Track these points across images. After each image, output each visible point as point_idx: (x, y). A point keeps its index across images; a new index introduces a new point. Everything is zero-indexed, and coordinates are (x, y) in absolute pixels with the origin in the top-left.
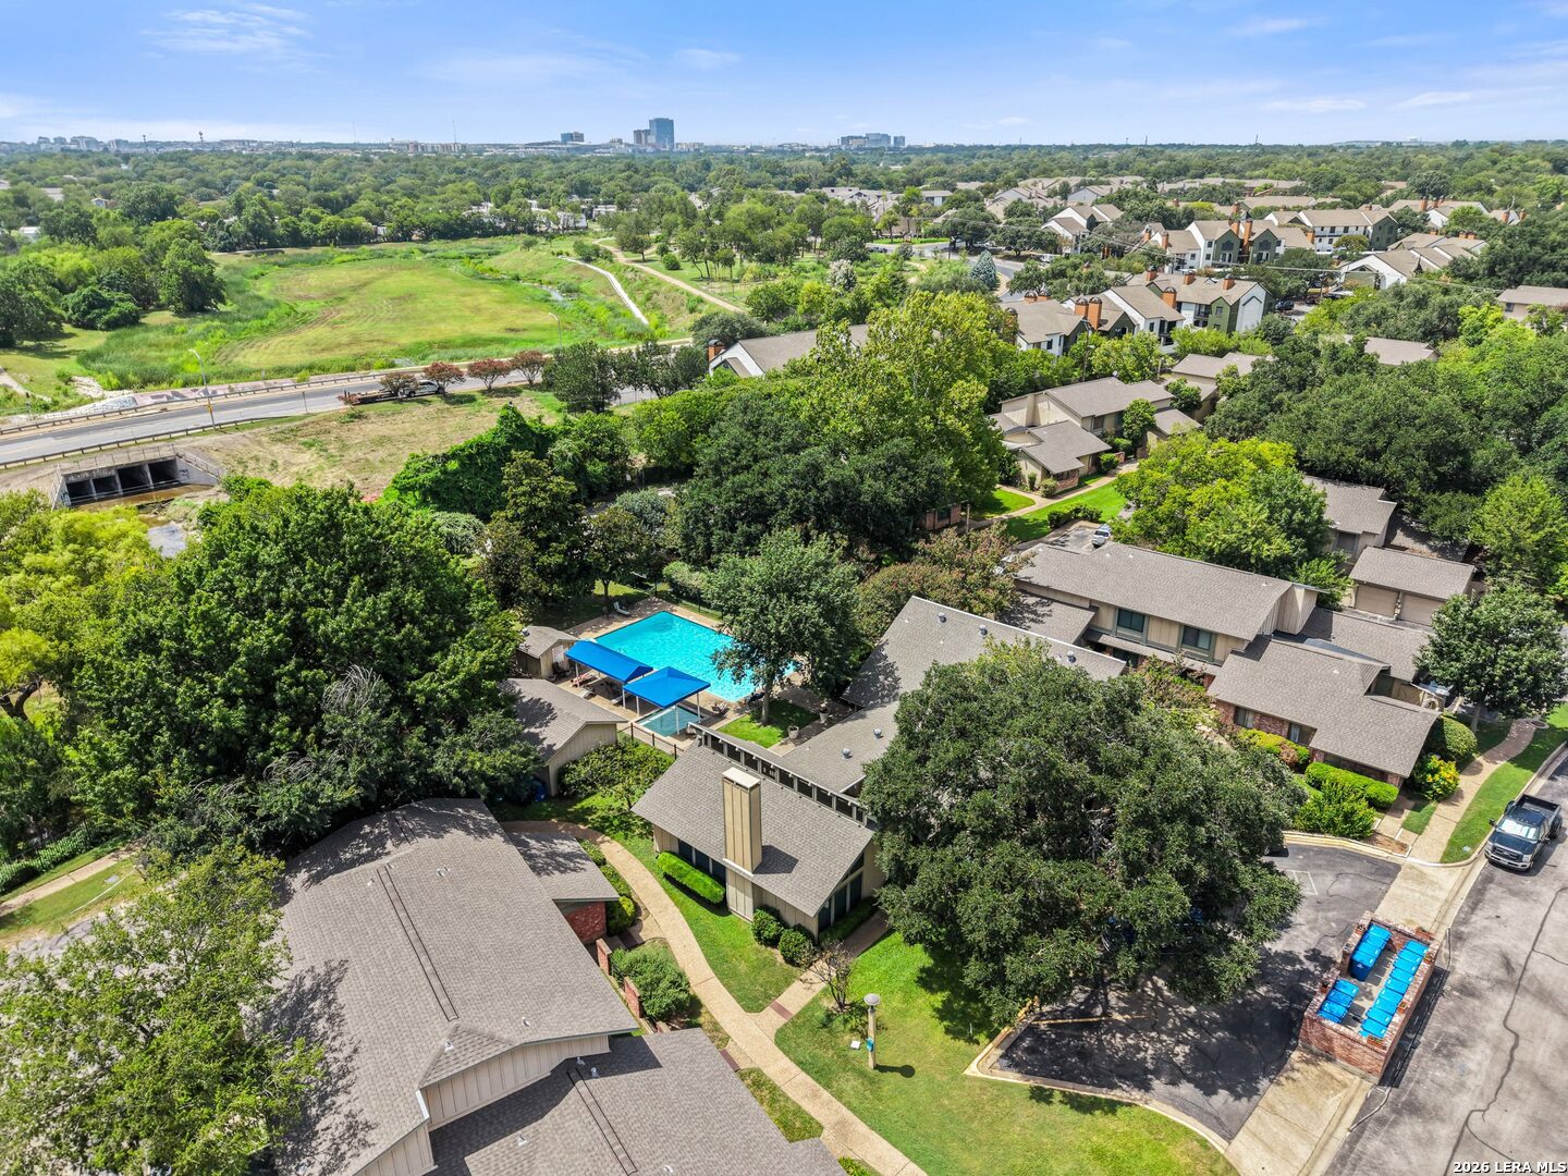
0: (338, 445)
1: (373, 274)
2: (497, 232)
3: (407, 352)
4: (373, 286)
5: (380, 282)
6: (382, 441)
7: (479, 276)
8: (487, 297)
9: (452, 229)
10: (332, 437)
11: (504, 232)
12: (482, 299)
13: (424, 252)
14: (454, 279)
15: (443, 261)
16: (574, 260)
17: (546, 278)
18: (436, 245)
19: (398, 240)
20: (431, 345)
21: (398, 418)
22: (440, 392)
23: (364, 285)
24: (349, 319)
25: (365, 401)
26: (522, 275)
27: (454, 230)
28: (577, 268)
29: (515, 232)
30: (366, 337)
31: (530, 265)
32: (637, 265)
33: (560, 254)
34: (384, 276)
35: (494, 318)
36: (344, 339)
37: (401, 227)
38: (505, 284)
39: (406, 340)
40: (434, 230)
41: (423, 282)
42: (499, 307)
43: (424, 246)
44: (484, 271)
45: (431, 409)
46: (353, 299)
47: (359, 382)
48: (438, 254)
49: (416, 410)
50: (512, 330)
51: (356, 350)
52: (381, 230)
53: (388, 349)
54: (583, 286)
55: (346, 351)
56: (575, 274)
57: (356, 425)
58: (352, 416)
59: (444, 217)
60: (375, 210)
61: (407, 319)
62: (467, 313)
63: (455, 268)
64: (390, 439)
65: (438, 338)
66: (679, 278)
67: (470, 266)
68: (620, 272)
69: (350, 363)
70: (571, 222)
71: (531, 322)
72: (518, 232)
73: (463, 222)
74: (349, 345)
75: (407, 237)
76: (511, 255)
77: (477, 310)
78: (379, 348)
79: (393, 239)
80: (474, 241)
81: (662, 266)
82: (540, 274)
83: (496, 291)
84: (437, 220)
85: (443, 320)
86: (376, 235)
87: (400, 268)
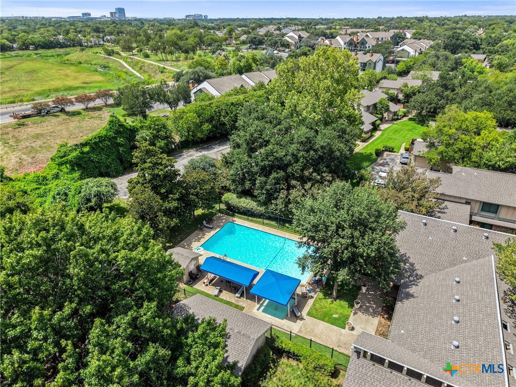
0: (14, 140)
1: (15, 63)
2: (66, 46)
3: (39, 94)
4: (16, 67)
5: (19, 66)
6: (37, 136)
7: (64, 63)
8: (70, 70)
9: (47, 45)
10: (10, 136)
11: (70, 46)
12: (68, 72)
13: (36, 54)
14: (52, 64)
15: (46, 58)
16: (103, 55)
17: (93, 63)
18: (40, 51)
19: (23, 49)
20: (50, 90)
21: (44, 124)
22: (62, 110)
23: (12, 67)
24: (7, 81)
25: (24, 117)
26: (82, 62)
27: (48, 45)
28: (106, 58)
29: (74, 46)
30: (18, 89)
31: (84, 57)
32: (131, 56)
33: (97, 53)
34: (20, 63)
35: (75, 78)
36: (7, 90)
37: (24, 44)
38: (76, 66)
39: (37, 89)
40: (39, 45)
41: (40, 66)
42: (77, 74)
43: (36, 52)
44: (64, 61)
45: (60, 119)
46: (7, 73)
47: (19, 108)
48: (43, 55)
49: (52, 120)
50: (85, 83)
51: (14, 94)
52: (15, 46)
53: (29, 93)
54: (110, 65)
55: (9, 95)
56: (106, 60)
57: (22, 129)
58: (19, 125)
59: (43, 40)
60: (11, 37)
61: (35, 80)
62: (63, 77)
63: (51, 60)
64: (42, 135)
65: (52, 87)
66: (151, 60)
67: (58, 59)
68: (125, 59)
69: (12, 100)
70: (97, 42)
71: (93, 80)
72: (76, 46)
73: (52, 42)
74: (9, 92)
75: (27, 48)
76: (75, 54)
77: (67, 75)
78: (25, 93)
79: (20, 49)
80: (57, 50)
81: (142, 56)
82: (90, 61)
83: (73, 68)
84: (39, 41)
85: (52, 80)
86: (13, 47)
87: (27, 60)
